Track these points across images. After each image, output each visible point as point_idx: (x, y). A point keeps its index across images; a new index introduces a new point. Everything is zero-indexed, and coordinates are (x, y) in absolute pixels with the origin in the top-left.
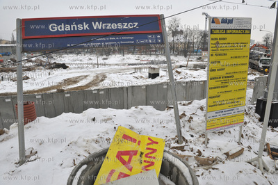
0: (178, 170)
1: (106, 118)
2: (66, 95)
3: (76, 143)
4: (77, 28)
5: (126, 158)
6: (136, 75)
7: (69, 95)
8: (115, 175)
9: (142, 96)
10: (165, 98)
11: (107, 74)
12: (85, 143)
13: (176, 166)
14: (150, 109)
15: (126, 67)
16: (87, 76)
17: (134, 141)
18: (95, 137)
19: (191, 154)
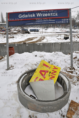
0: (64, 81)
1: (41, 56)
2: (27, 45)
3: (28, 64)
4: (30, 16)
5: (43, 73)
6: (58, 37)
7: (28, 45)
8: (38, 79)
9: (59, 47)
10: (69, 49)
11: (46, 37)
12: (31, 65)
13: (63, 80)
14: (61, 53)
15: (55, 34)
16: (37, 37)
17: (48, 67)
18: (36, 63)
19: (75, 75)
